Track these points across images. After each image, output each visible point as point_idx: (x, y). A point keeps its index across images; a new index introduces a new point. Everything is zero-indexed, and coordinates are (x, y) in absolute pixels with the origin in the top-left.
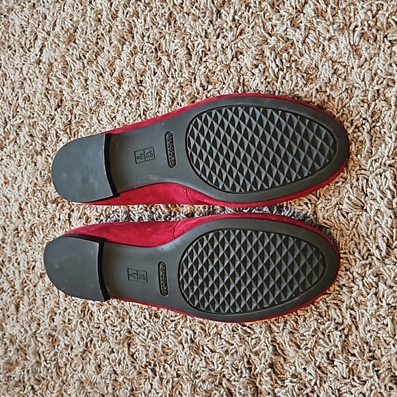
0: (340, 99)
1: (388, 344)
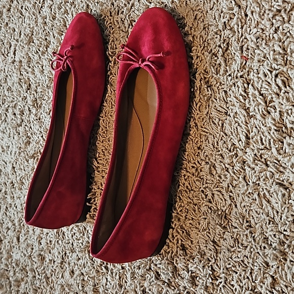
0: (201, 36)
1: (259, 214)
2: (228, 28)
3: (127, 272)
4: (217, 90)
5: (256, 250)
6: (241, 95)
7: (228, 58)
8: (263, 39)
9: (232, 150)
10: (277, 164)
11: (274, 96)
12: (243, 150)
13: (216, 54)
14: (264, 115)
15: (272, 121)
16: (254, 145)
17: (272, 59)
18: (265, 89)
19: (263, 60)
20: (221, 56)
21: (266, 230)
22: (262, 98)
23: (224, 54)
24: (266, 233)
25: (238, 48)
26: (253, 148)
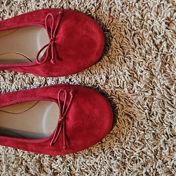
3: (3, 164)
5: (104, 159)
7: (98, 15)
8: (127, 6)
9: (95, 85)
10: (127, 100)
11: (131, 50)
12: (103, 85)
13: (90, 10)
14: (122, 63)
15: (127, 68)
16: (112, 83)
17: (132, 21)
18: (125, 44)
19: (125, 21)
20: (94, 12)
21: (113, 146)
22: (122, 50)
23: (96, 11)
24: (113, 148)
25: (108, 9)
26: (111, 86)
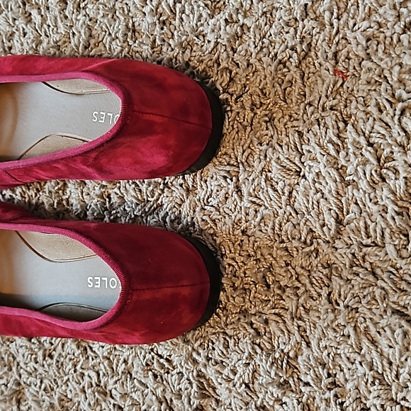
2: (312, 16)
4: (284, 129)
6: (331, 141)
7: (307, 71)
8: (378, 43)
9: (308, 241)
10: (394, 274)
11: (396, 149)
12: (328, 242)
13: (286, 62)
14: (374, 182)
15: (391, 196)
16: (352, 235)
17: (395, 79)
18: (378, 135)
19: (376, 81)
20: (296, 66)
21: (366, 394)
22: (372, 151)
23: (300, 63)
24: (366, 399)
25: (330, 55)
26: (349, 242)
